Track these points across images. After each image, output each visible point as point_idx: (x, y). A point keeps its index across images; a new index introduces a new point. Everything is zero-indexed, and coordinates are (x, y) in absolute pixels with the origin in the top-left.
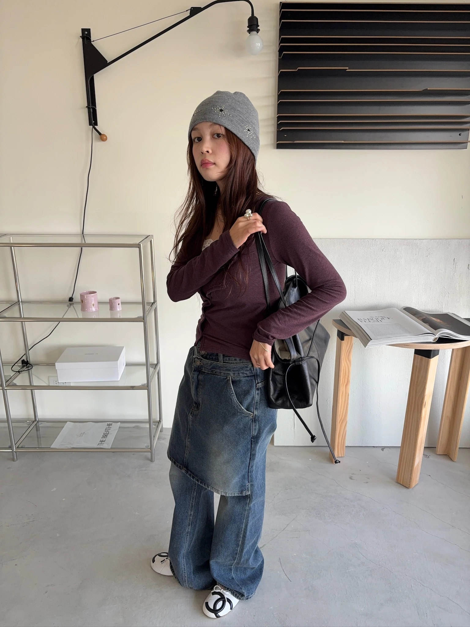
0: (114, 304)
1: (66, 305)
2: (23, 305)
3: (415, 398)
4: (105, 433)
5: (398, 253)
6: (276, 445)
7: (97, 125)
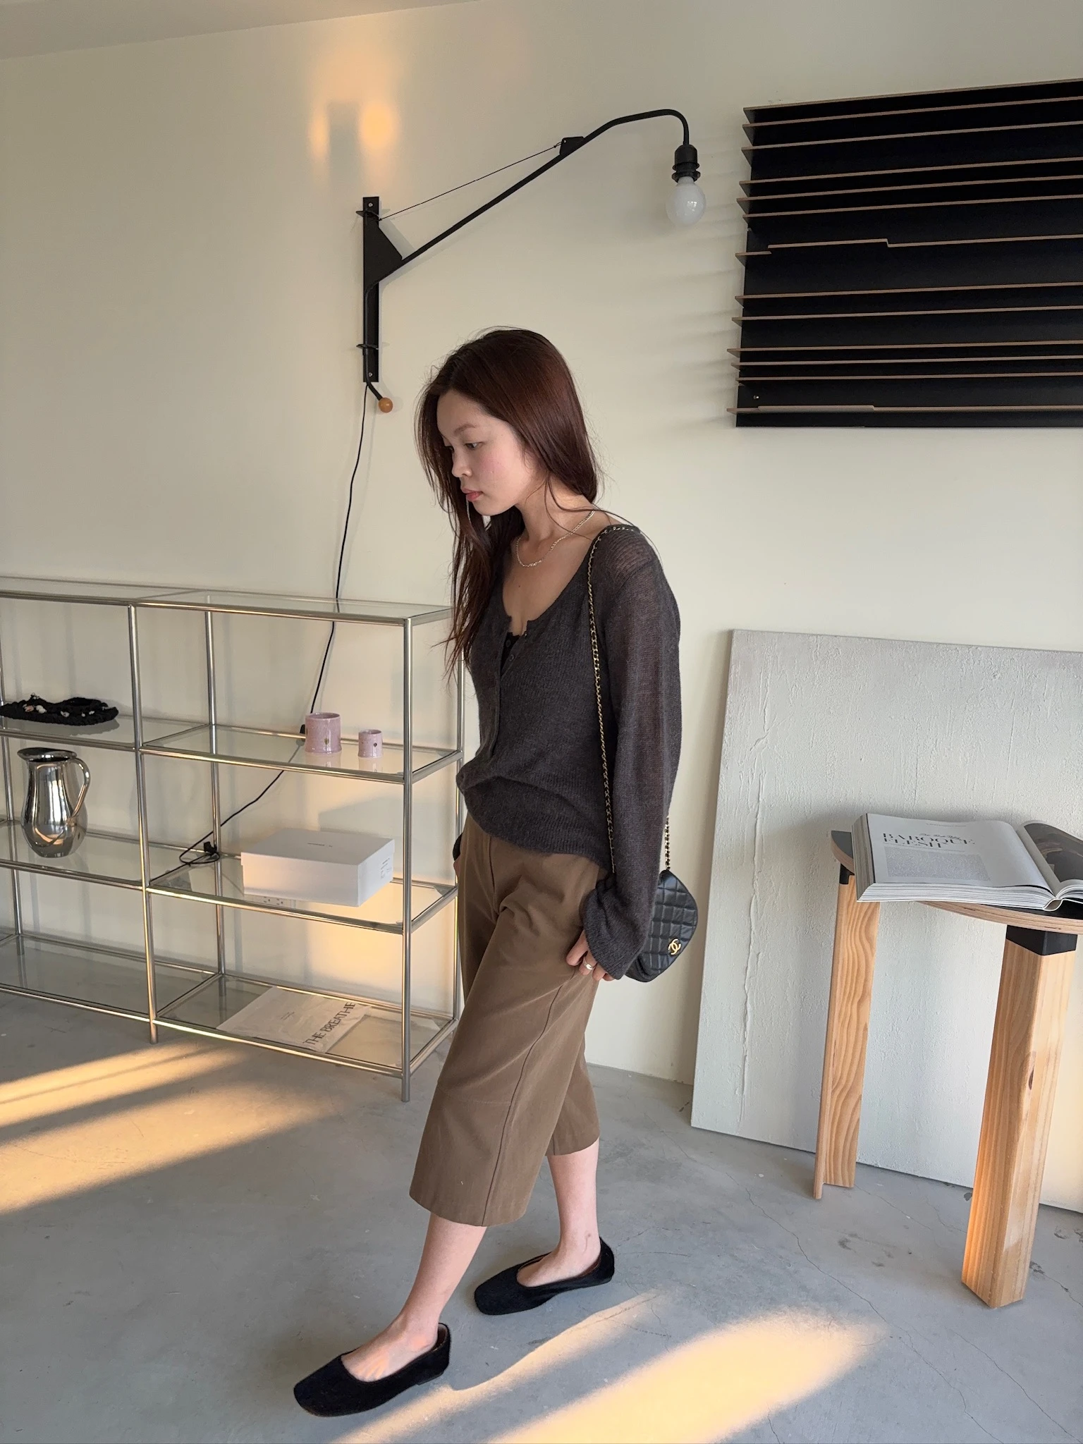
0: (367, 743)
1: (295, 740)
2: (218, 731)
3: (1007, 1057)
4: (332, 1021)
5: (1035, 685)
6: (695, 1126)
7: (377, 380)
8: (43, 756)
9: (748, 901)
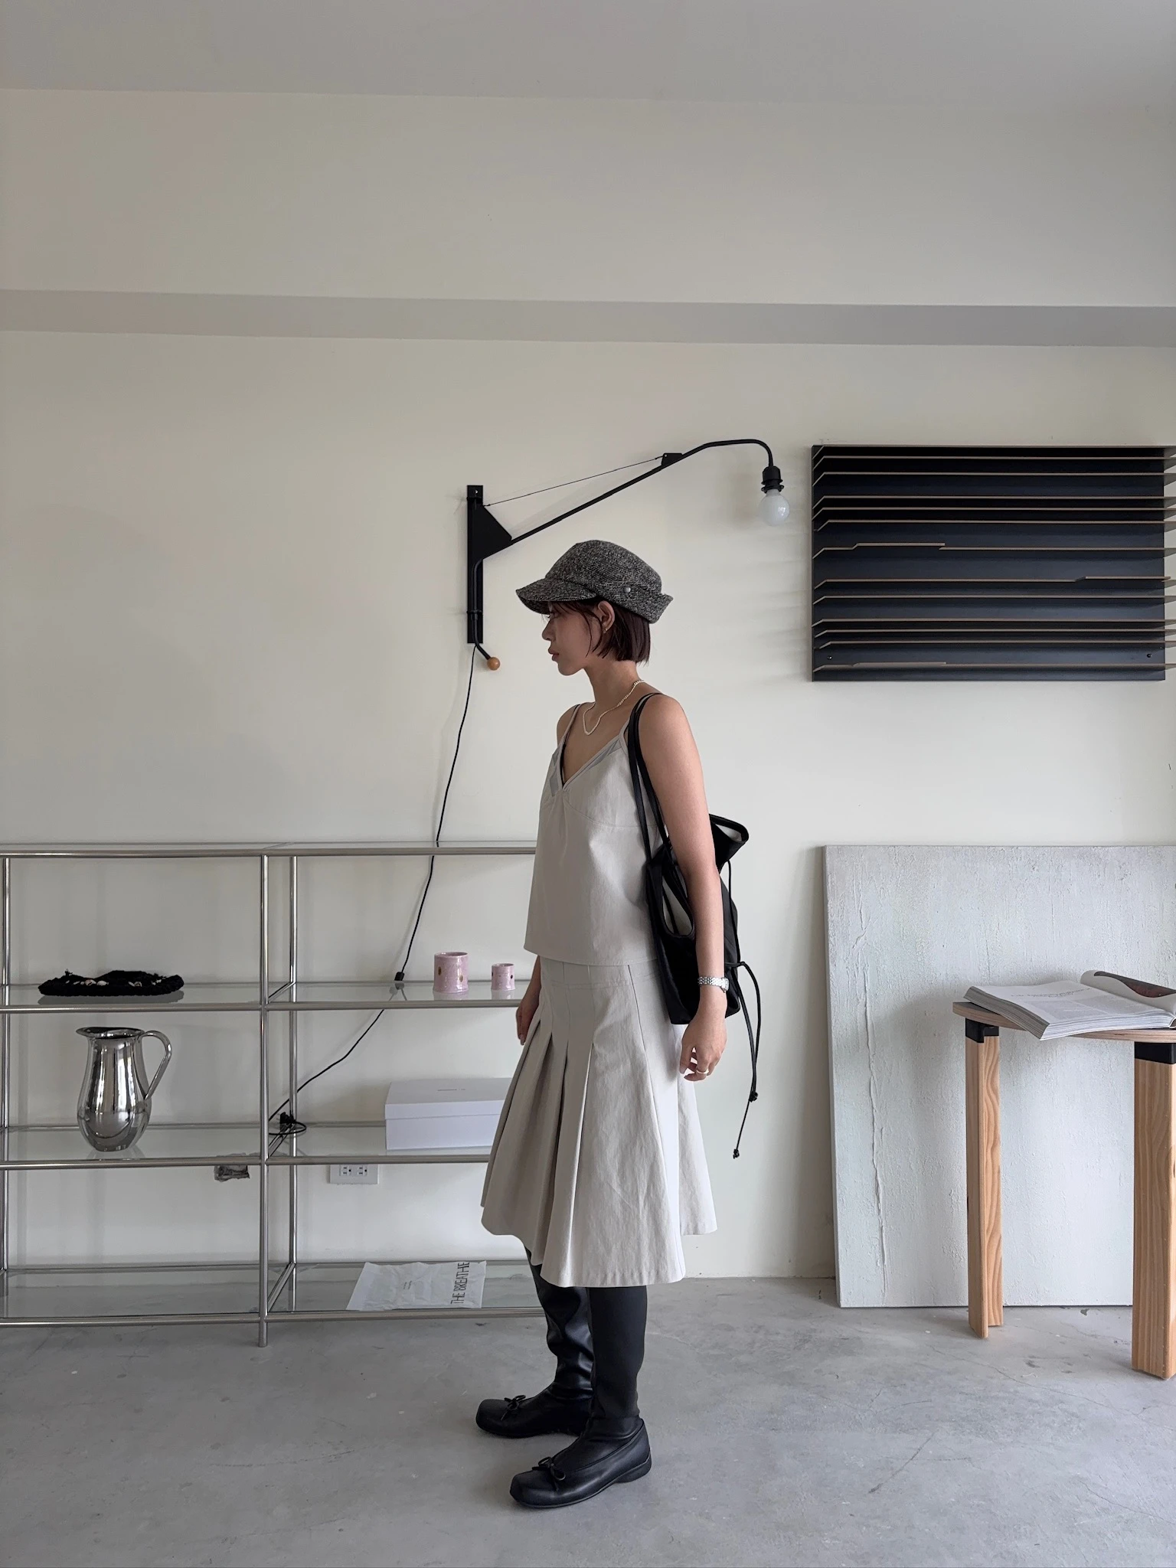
0: (502, 975)
3: (1151, 1157)
4: (458, 1281)
5: (1063, 873)
6: (845, 1307)
9: (867, 1081)
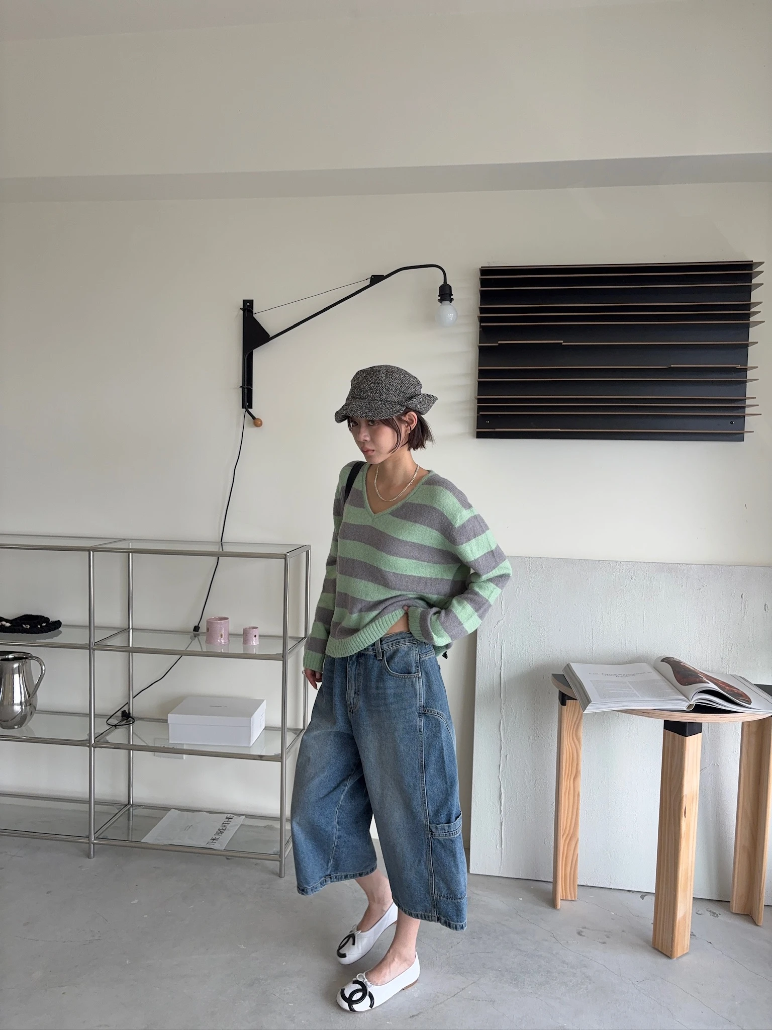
0: (249, 636)
1: (189, 636)
2: (134, 633)
3: (670, 801)
4: (221, 828)
6: (473, 873)
7: (252, 408)
8: (7, 657)
9: (498, 722)
